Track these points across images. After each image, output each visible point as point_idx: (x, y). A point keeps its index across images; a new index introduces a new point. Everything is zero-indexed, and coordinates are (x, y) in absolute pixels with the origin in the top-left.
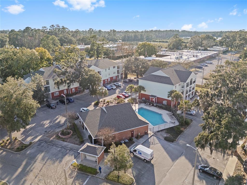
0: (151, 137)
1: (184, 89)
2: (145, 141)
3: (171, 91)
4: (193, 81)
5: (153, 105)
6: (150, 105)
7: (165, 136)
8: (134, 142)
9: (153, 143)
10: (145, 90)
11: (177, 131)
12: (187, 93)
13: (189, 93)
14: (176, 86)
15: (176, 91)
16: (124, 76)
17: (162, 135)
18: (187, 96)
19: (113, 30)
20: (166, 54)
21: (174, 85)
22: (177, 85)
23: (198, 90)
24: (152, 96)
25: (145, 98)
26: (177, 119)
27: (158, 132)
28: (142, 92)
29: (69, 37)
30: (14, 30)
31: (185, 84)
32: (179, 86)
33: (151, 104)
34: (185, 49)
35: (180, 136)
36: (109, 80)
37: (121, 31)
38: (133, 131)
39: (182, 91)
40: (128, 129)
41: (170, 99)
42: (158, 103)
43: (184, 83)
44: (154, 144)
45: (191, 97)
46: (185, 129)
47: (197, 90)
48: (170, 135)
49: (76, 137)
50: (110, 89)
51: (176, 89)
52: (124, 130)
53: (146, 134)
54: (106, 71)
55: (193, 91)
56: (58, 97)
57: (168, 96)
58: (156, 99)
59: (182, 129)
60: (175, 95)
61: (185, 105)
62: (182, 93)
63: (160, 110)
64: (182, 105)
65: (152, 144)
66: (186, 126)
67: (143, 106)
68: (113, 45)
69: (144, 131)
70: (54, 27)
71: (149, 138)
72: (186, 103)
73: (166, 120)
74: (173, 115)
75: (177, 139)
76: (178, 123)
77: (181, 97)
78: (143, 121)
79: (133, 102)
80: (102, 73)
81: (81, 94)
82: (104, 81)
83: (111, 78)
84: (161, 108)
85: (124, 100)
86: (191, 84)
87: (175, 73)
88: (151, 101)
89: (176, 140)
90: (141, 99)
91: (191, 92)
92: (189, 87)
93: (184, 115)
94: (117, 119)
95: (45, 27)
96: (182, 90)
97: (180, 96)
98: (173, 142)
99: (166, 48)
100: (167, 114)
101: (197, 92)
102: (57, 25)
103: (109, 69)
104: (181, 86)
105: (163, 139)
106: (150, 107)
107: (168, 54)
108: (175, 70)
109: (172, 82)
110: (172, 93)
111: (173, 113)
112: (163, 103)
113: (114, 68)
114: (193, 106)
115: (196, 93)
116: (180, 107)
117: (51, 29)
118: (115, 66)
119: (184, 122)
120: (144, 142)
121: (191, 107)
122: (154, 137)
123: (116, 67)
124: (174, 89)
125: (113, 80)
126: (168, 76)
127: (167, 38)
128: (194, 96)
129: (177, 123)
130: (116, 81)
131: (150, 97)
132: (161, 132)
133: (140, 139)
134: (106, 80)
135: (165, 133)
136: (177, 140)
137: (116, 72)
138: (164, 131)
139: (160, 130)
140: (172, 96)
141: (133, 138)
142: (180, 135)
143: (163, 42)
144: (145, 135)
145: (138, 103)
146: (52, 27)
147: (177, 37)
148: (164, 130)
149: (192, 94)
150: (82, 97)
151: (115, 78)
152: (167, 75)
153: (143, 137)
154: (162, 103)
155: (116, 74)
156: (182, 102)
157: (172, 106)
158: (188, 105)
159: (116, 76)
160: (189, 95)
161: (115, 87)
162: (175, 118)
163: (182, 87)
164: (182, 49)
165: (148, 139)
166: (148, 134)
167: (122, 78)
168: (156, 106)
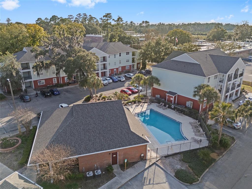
0: (150, 166)
1: (223, 85)
2: (136, 176)
3: (199, 86)
4: (239, 73)
5: (170, 107)
6: (165, 106)
7: (179, 167)
8: (113, 176)
9: (151, 182)
10: (160, 83)
11: (203, 159)
12: (227, 91)
13: (230, 92)
14: (209, 78)
15: (208, 86)
16: (141, 66)
17: (173, 164)
18: (227, 96)
19: (146, 21)
20: (203, 44)
21: (205, 76)
22: (212, 77)
23: (245, 89)
24: (170, 93)
25: (159, 96)
26: (205, 134)
27: (166, 157)
28: (155, 86)
29: (93, 26)
30: (40, 18)
31: (226, 76)
32: (214, 79)
33: (167, 106)
34: (229, 40)
35: (208, 170)
36: (120, 69)
37: (156, 24)
38: (116, 153)
39: (220, 88)
40: (103, 150)
41: (197, 98)
42: (178, 104)
43: (223, 75)
44: (153, 184)
45: (234, 97)
46: (219, 156)
47: (243, 89)
48: (187, 166)
49: (20, 153)
50: (117, 82)
51: (209, 84)
52: (96, 152)
53: (143, 159)
54: (115, 57)
55: (238, 89)
56: (43, 87)
57: (193, 93)
58: (175, 97)
59: (213, 155)
60: (206, 92)
61: (223, 111)
62: (220, 91)
63: (180, 116)
64: (216, 110)
65: (148, 183)
66: (222, 151)
67: (154, 107)
68: (141, 35)
69: (138, 155)
70: (81, 15)
71: (146, 169)
72: (224, 108)
73: (185, 135)
74: (201, 125)
75: (201, 176)
76: (208, 142)
77: (216, 97)
78: (138, 136)
79: (140, 100)
80: (108, 59)
81: (75, 85)
82: (112, 70)
83: (123, 68)
84: (181, 112)
85: (129, 97)
86: (236, 77)
87: (209, 59)
88: (167, 101)
89: (198, 180)
90: (154, 96)
91: (235, 91)
92: (231, 82)
93: (220, 127)
94: (89, 129)
95: (71, 16)
96: (220, 86)
97: (215, 95)
98: (191, 184)
99: (204, 39)
100: (190, 123)
101: (244, 91)
102: (85, 14)
103: (120, 56)
104: (218, 80)
105: (173, 174)
106: (164, 109)
107: (205, 45)
108: (210, 55)
109: (203, 72)
110: (200, 89)
111: (200, 123)
112: (187, 105)
113: (127, 54)
114: (240, 116)
115: (243, 93)
116: (212, 114)
117: (77, 17)
118: (129, 52)
119: (218, 142)
120: (134, 177)
121: (236, 116)
122: (156, 166)
123: (131, 54)
124: (206, 83)
125: (125, 70)
126: (198, 63)
127: (207, 31)
128: (239, 97)
129: (205, 143)
130: (128, 72)
131: (167, 94)
132: (171, 159)
133: (128, 170)
134: (115, 70)
135: (180, 160)
136: (200, 179)
137: (131, 60)
138: (178, 157)
139: (170, 153)
140: (201, 93)
141: (114, 166)
142: (207, 168)
143: (202, 34)
144: (140, 163)
145: (147, 103)
146: (79, 16)
147: (219, 27)
148: (178, 155)
149: (236, 94)
150: (75, 89)
151: (128, 68)
152: (197, 60)
153: (135, 165)
154: (185, 105)
155: (130, 63)
156: (218, 105)
157: (200, 111)
158: (229, 112)
159: (130, 66)
160: (231, 96)
161: (124, 79)
162: (203, 131)
163: (220, 82)
164: (225, 40)
165: (142, 172)
166: (146, 160)
167: (138, 68)
168: (174, 109)
